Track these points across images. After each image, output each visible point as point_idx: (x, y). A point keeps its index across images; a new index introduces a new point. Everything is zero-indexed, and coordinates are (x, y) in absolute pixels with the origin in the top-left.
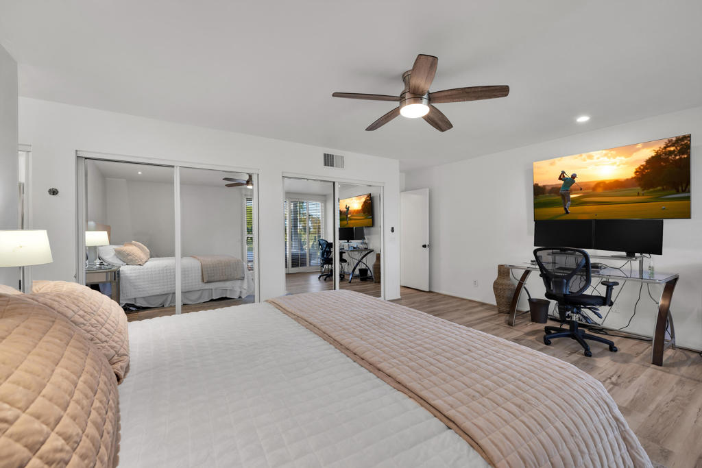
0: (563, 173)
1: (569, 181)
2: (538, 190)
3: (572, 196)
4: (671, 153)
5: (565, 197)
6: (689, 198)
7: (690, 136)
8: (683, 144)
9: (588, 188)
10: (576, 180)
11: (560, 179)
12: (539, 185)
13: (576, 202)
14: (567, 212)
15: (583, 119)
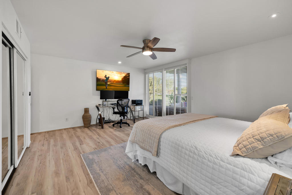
0: (106, 75)
1: (108, 78)
2: (98, 80)
3: (108, 83)
4: (127, 76)
5: (106, 83)
6: (129, 87)
7: (129, 73)
8: (128, 74)
9: (112, 82)
10: (109, 78)
11: (105, 77)
12: (99, 78)
13: (109, 85)
14: (107, 88)
15: (120, 63)
